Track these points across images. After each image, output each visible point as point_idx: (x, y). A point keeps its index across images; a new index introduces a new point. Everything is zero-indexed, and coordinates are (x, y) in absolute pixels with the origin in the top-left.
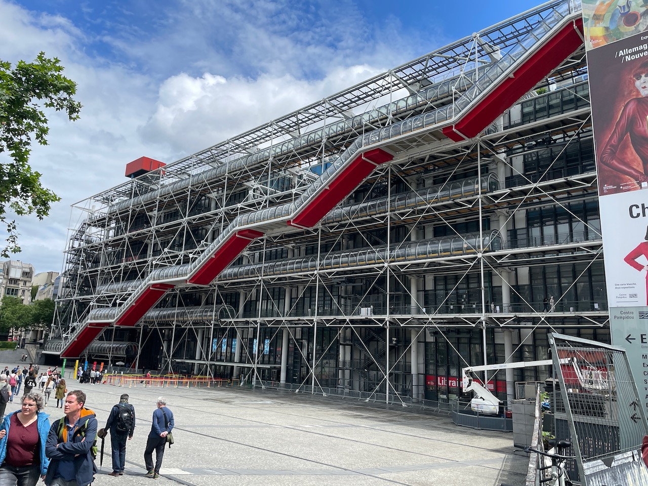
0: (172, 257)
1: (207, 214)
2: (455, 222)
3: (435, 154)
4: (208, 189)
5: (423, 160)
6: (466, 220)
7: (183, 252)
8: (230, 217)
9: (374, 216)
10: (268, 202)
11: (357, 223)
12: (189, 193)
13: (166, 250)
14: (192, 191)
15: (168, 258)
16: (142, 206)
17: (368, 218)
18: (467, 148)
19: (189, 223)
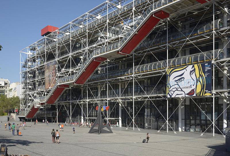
0: (66, 72)
1: (80, 51)
2: (201, 46)
3: (191, 11)
4: (79, 39)
5: (184, 14)
6: (206, 45)
7: (71, 70)
8: (91, 52)
9: (160, 46)
10: (108, 43)
11: (151, 50)
12: (71, 41)
13: (63, 69)
14: (72, 40)
15: (64, 73)
16: (50, 50)
17: (157, 47)
18: (208, 6)
19: (72, 56)
